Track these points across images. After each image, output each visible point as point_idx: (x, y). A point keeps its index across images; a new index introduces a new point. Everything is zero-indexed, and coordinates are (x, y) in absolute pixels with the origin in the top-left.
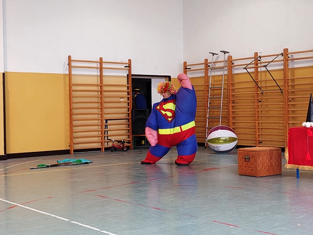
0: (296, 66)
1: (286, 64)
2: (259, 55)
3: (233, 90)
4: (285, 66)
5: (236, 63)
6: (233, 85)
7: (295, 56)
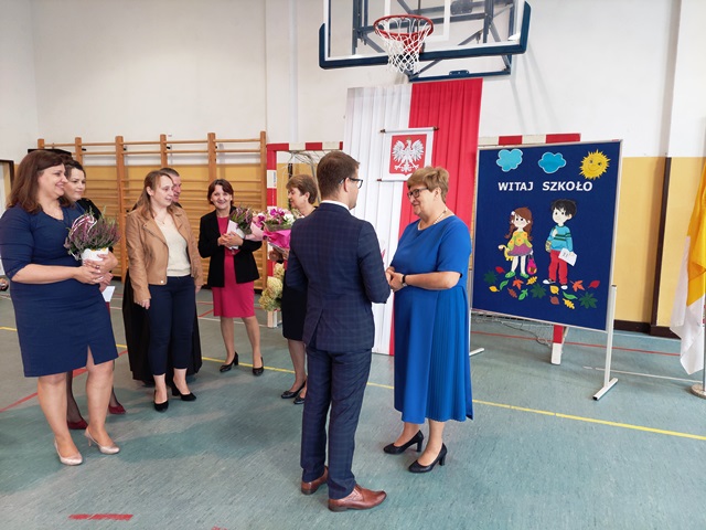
0: (227, 161)
1: (212, 158)
2: (168, 139)
3: (127, 191)
4: (210, 160)
5: (130, 149)
6: (126, 183)
7: (227, 147)
